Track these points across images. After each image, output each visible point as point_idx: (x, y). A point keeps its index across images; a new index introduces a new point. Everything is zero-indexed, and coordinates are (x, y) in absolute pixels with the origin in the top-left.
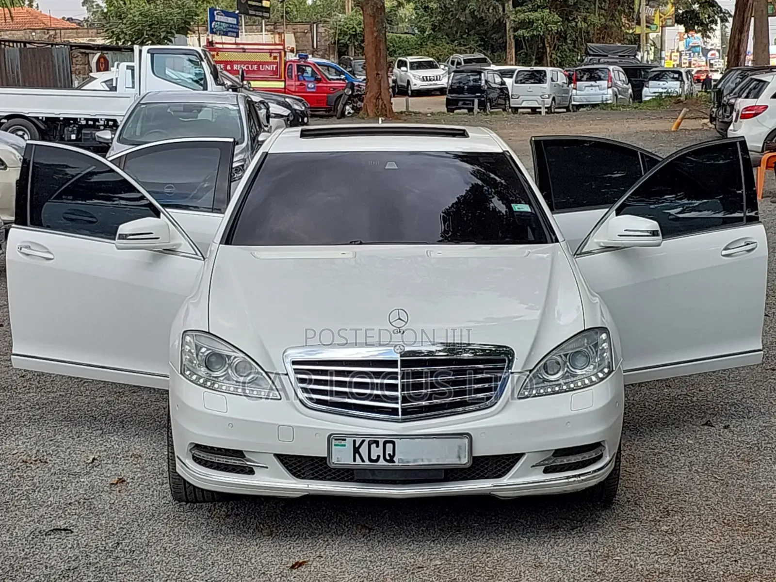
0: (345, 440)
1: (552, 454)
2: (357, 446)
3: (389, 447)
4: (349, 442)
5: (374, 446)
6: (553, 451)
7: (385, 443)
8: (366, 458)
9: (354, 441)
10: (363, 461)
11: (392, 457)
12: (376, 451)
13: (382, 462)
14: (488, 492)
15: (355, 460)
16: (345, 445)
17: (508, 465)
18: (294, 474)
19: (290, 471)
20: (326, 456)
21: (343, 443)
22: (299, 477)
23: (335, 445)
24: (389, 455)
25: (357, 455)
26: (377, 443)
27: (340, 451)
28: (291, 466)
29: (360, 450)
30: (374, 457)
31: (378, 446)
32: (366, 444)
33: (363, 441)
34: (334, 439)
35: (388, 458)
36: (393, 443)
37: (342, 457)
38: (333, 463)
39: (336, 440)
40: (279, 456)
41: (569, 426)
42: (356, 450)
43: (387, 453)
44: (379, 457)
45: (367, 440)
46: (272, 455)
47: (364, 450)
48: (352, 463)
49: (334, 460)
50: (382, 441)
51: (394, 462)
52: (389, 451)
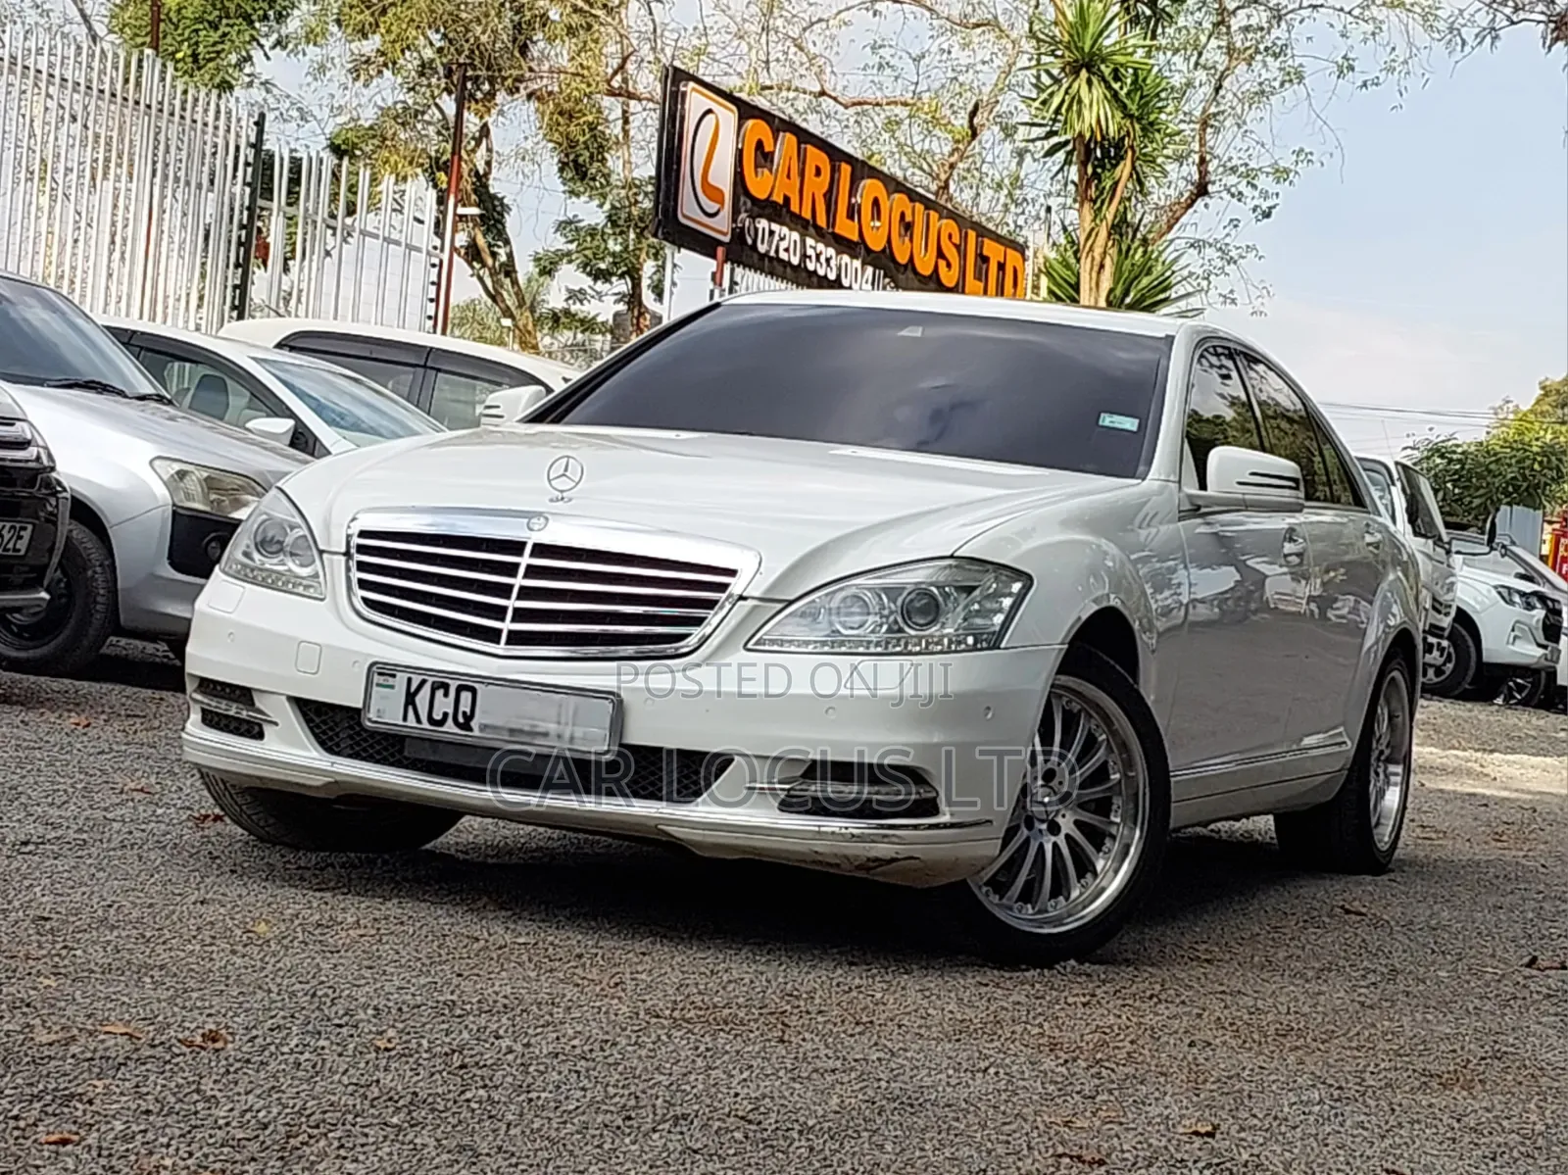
0: (394, 676)
2: (413, 689)
3: (466, 696)
4: (402, 679)
5: (440, 693)
7: (460, 689)
8: (424, 717)
9: (409, 680)
10: (419, 721)
11: (469, 718)
12: (444, 705)
13: (450, 726)
14: (652, 823)
15: (405, 718)
16: (392, 687)
18: (322, 744)
19: (316, 736)
20: (360, 705)
21: (391, 681)
23: (378, 685)
24: (464, 713)
25: (410, 708)
26: (446, 687)
27: (384, 697)
28: (318, 727)
29: (417, 699)
30: (437, 716)
31: (446, 695)
32: (427, 690)
33: (424, 682)
34: (381, 671)
35: (461, 720)
36: (474, 691)
37: (387, 711)
38: (370, 720)
39: (380, 674)
40: (291, 699)
41: (832, 716)
42: (410, 699)
43: (462, 709)
44: (446, 715)
45: (431, 680)
46: (284, 698)
47: (422, 699)
48: (401, 723)
49: (372, 715)
50: (453, 685)
51: (471, 730)
52: (465, 706)
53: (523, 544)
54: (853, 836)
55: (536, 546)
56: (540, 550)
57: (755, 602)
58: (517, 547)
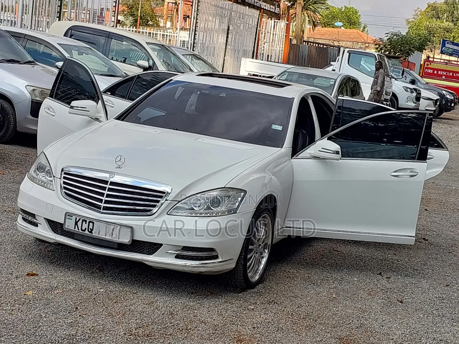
0: (72, 217)
1: (181, 248)
2: (77, 221)
3: (91, 224)
4: (74, 218)
5: (84, 223)
6: (182, 247)
7: (90, 222)
8: (80, 228)
9: (76, 218)
10: (78, 229)
11: (92, 230)
12: (85, 226)
13: (87, 232)
14: (141, 261)
15: (75, 228)
16: (72, 219)
17: (155, 249)
18: (53, 231)
19: (52, 228)
20: (63, 223)
21: (71, 218)
22: (55, 232)
23: (68, 218)
24: (91, 229)
25: (76, 226)
26: (86, 221)
27: (69, 222)
28: (52, 226)
29: (78, 224)
30: (83, 229)
31: (86, 223)
32: (81, 221)
33: (80, 219)
34: (68, 215)
35: (90, 230)
36: (93, 223)
37: (70, 225)
38: (65, 227)
39: (68, 216)
40: (44, 218)
42: (76, 223)
43: (90, 227)
44: (86, 229)
45: (82, 219)
46: (43, 218)
47: (79, 224)
48: (74, 229)
49: (66, 226)
50: (88, 221)
51: (92, 233)
52: (91, 227)
53: (108, 181)
54: (195, 266)
55: (111, 182)
56: (112, 183)
57: (170, 202)
58: (106, 182)
